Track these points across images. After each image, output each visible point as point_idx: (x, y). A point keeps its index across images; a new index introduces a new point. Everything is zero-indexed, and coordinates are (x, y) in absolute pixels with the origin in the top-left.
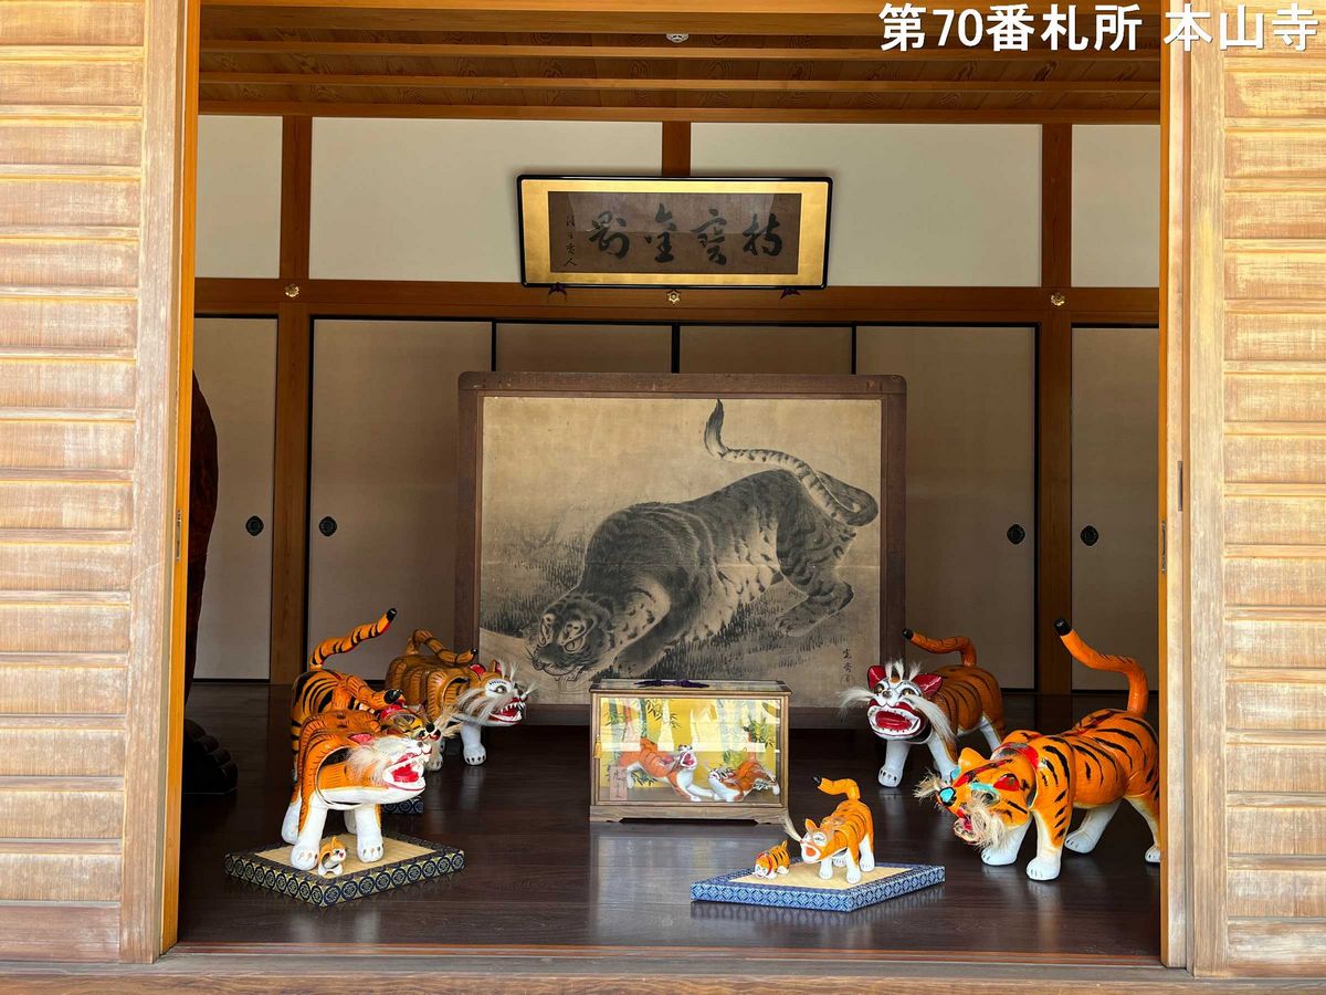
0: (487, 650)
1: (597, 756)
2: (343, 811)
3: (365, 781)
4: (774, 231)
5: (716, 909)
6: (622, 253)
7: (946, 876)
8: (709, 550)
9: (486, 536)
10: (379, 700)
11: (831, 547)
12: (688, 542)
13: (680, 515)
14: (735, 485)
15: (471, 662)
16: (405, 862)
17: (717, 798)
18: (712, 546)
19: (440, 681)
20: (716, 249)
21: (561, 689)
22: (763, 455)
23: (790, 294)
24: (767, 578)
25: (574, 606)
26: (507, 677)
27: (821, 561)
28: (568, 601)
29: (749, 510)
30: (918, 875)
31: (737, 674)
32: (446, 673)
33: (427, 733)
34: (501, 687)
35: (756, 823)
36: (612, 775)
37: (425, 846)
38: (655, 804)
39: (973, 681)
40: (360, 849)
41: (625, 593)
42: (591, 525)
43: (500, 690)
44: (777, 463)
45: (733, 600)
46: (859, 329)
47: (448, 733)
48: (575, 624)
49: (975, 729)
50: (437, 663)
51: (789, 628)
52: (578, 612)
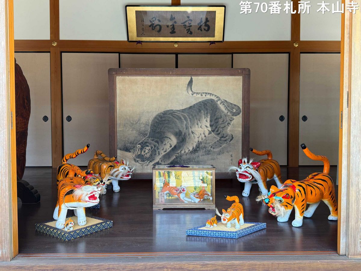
0: (119, 156)
1: (155, 189)
2: (73, 210)
3: (79, 200)
4: (208, 23)
5: (194, 238)
6: (159, 31)
7: (267, 226)
8: (189, 125)
9: (118, 121)
10: (84, 174)
11: (227, 123)
12: (182, 122)
13: (180, 114)
14: (197, 104)
15: (115, 160)
16: (94, 225)
17: (193, 201)
18: (190, 123)
19: (105, 166)
20: (189, 29)
21: (143, 169)
22: (205, 94)
23: (212, 44)
24: (207, 133)
25: (146, 143)
26: (126, 165)
27: (223, 127)
28: (145, 141)
29: (201, 112)
30: (258, 226)
31: (198, 163)
32: (107, 164)
33: (100, 183)
34: (124, 168)
35: (205, 209)
36: (160, 195)
37: (100, 220)
38: (174, 204)
39: (272, 164)
40: (79, 222)
41: (163, 138)
42: (152, 117)
43: (124, 169)
44: (210, 97)
45: (196, 140)
46: (234, 55)
47: (107, 183)
48: (147, 148)
49: (272, 178)
50: (104, 161)
51: (214, 148)
52: (148, 144)
